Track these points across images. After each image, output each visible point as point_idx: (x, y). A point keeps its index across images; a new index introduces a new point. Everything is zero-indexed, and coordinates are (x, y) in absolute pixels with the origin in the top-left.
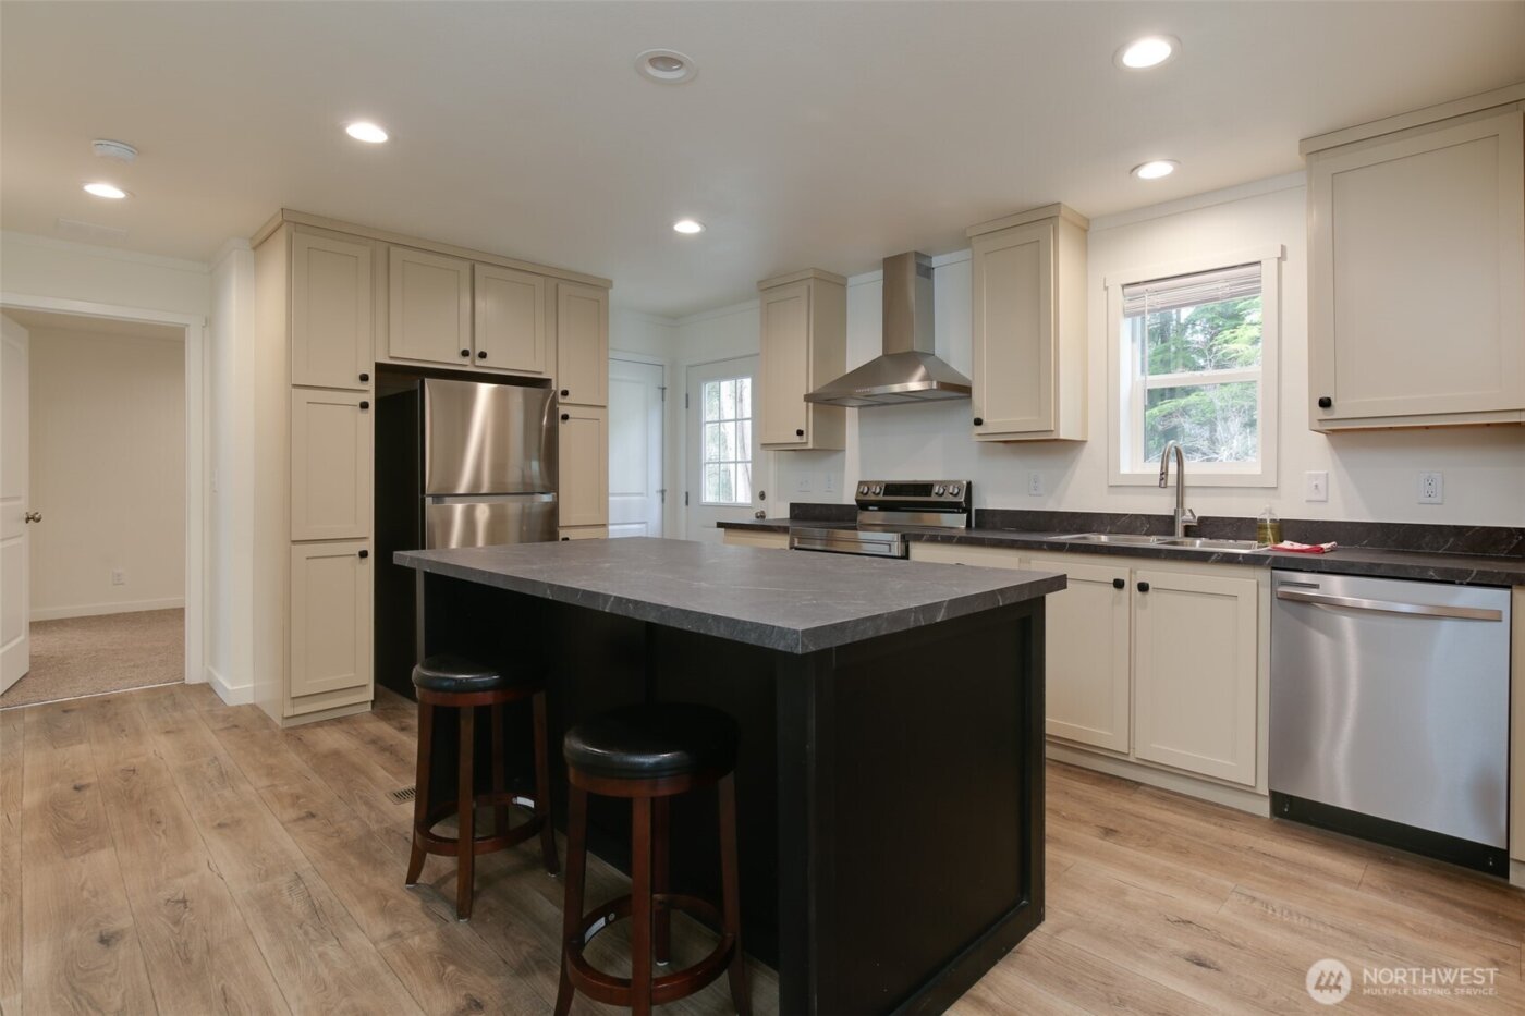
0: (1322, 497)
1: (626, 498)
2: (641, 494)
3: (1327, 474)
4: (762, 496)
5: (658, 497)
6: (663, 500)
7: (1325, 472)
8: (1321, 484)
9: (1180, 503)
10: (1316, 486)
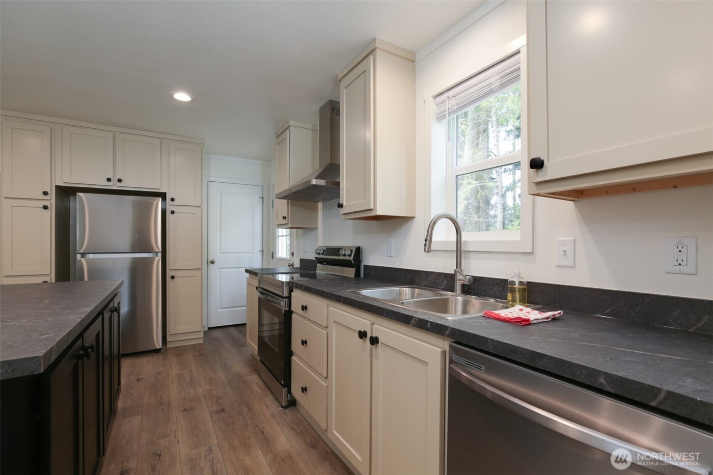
0: (571, 263)
1: (228, 255)
2: (249, 252)
3: (575, 239)
4: (293, 254)
5: (259, 255)
6: (263, 255)
7: (573, 238)
8: (569, 249)
9: (459, 264)
10: (565, 251)
